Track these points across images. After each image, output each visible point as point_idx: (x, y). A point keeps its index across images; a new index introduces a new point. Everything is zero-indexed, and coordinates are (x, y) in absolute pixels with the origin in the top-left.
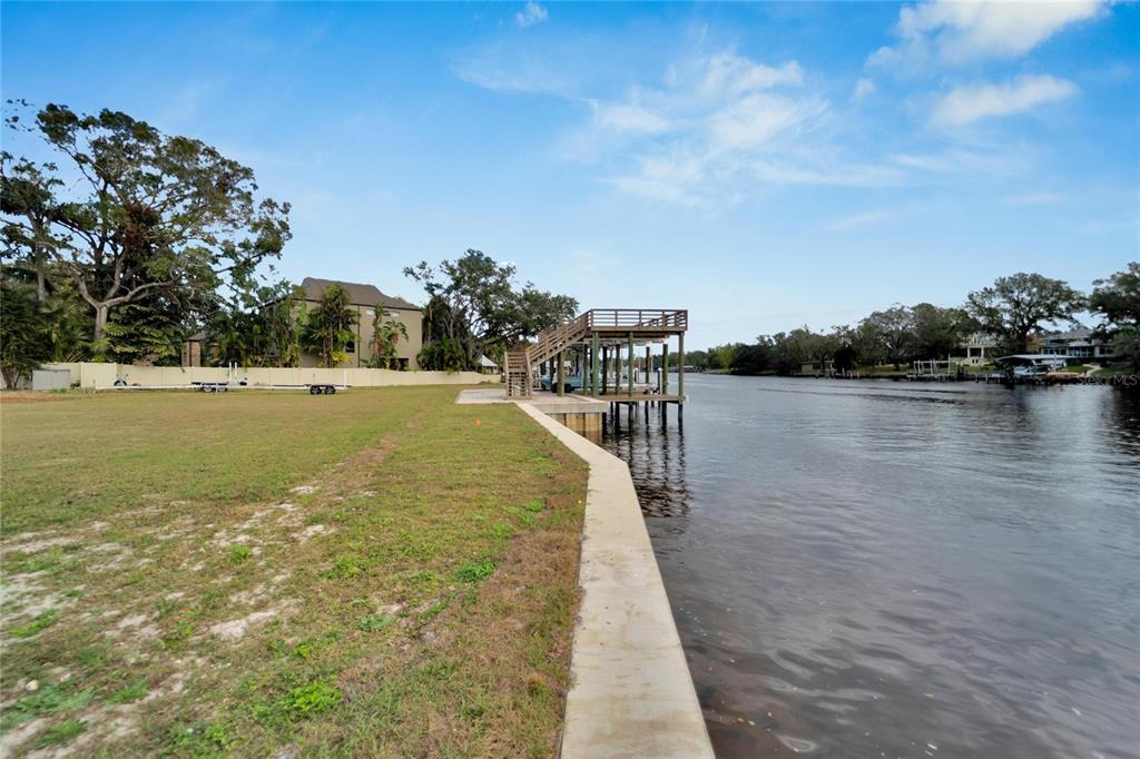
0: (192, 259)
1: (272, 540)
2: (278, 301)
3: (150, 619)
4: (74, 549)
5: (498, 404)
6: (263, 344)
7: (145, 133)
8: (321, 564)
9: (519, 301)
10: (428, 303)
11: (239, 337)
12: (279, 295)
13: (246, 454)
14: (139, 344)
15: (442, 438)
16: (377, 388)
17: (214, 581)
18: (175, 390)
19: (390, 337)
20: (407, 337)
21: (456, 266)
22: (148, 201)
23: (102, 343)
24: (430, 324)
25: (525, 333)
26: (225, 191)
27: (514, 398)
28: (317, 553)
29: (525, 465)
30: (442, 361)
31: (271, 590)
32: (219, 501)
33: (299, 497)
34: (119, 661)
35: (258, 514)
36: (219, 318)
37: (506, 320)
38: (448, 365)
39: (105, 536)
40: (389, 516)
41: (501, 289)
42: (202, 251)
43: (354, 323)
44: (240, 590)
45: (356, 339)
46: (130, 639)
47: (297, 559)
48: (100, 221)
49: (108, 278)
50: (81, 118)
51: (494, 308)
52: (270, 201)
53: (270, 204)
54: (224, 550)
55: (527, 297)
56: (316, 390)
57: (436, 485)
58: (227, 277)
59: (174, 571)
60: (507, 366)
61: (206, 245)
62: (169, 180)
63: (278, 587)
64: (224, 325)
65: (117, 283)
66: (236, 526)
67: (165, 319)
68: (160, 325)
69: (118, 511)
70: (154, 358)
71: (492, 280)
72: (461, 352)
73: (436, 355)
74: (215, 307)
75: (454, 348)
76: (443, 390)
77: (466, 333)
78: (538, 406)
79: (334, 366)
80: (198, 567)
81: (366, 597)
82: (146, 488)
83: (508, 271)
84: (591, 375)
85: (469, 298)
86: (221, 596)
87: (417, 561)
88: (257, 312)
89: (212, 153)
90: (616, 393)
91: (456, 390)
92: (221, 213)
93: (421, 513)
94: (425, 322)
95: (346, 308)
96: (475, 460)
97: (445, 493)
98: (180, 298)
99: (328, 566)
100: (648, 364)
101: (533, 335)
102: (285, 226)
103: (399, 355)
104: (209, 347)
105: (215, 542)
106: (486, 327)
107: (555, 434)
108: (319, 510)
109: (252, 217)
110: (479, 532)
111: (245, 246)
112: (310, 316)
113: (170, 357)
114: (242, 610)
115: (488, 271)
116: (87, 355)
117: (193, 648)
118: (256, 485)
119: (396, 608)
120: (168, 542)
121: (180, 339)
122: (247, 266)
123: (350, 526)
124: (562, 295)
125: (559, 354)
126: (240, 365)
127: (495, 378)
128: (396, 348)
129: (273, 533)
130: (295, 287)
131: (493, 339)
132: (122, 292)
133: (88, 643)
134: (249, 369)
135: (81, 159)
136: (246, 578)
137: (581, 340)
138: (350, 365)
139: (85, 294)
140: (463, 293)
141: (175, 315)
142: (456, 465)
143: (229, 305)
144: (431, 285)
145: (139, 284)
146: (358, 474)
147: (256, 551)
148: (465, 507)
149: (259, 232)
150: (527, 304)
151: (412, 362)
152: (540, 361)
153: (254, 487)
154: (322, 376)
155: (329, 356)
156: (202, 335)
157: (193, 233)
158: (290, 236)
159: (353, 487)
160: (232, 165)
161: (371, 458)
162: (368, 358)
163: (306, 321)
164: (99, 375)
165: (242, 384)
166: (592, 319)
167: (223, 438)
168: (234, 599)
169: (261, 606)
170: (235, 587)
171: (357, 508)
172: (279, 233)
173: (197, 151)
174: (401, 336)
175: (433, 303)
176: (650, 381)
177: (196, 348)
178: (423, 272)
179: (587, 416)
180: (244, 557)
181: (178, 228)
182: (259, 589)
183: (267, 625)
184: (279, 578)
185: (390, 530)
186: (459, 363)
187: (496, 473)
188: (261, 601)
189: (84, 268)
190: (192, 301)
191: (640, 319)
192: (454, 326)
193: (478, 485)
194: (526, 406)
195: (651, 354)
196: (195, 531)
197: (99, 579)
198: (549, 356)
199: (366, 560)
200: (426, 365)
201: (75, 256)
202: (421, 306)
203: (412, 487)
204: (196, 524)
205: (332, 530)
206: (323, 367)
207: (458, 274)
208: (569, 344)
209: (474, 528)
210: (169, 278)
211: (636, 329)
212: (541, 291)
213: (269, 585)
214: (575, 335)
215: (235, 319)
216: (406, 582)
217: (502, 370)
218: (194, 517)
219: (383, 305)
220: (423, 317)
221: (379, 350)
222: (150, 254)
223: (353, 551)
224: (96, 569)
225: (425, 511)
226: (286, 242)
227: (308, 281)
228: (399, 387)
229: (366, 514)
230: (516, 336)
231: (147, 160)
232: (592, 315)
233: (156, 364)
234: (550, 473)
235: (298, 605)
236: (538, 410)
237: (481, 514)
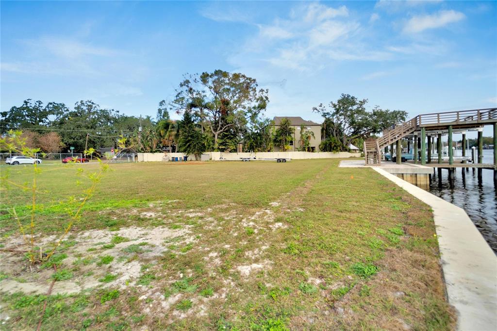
0: (239, 115)
1: (262, 227)
2: (265, 127)
3: (218, 255)
4: (201, 218)
5: (361, 168)
6: (261, 143)
7: (225, 74)
8: (281, 244)
9: (371, 116)
10: (323, 122)
11: (253, 141)
12: (266, 125)
13: (254, 186)
14: (225, 145)
15: (334, 184)
16: (302, 160)
17: (240, 243)
18: (235, 161)
19: (307, 138)
20: (315, 138)
21: (336, 103)
22: (227, 97)
23: (216, 146)
24: (324, 131)
25: (374, 131)
26: (248, 89)
27: (369, 165)
28: (279, 237)
29: (384, 203)
30: (331, 147)
31: (261, 253)
32: (245, 205)
33: (273, 207)
34: (206, 273)
35: (257, 213)
36: (247, 135)
37: (363, 125)
38: (333, 149)
39: (211, 215)
40: (311, 223)
41: (360, 111)
42: (241, 112)
43: (293, 133)
44: (249, 250)
45: (294, 139)
46: (212, 263)
47: (271, 239)
48: (215, 106)
49: (217, 125)
50: (210, 74)
51: (356, 120)
52: (262, 90)
53: (262, 91)
54: (245, 228)
55: (375, 114)
56: (279, 160)
57: (333, 209)
58: (249, 120)
59: (228, 234)
60: (365, 148)
61: (243, 109)
62: (232, 89)
63: (263, 252)
64: (249, 137)
65: (220, 126)
66: (250, 217)
67: (232, 136)
68: (231, 138)
69: (215, 205)
70: (229, 150)
71: (355, 107)
72: (340, 143)
73: (328, 145)
74: (246, 131)
75: (336, 141)
76: (331, 161)
77: (342, 134)
78: (385, 169)
79: (285, 151)
80: (236, 234)
81: (302, 270)
82: (224, 197)
83: (364, 102)
84: (419, 152)
85: (343, 117)
86: (242, 251)
87: (327, 254)
88: (259, 132)
89: (244, 76)
90: (439, 163)
91: (338, 161)
92: (247, 97)
93: (327, 224)
94: (322, 130)
95: (289, 127)
96: (353, 197)
97: (339, 214)
98: (236, 129)
99: (284, 246)
100: (463, 144)
101: (379, 132)
102: (267, 98)
103: (311, 145)
104: (245, 145)
105: (242, 223)
106: (353, 130)
107: (401, 186)
108: (281, 215)
109: (256, 97)
110: (362, 242)
111: (254, 108)
112: (276, 131)
113: (234, 149)
114: (250, 261)
115: (354, 103)
116: (213, 150)
117: (231, 275)
118: (258, 200)
119: (318, 281)
120: (227, 221)
121: (236, 143)
122: (255, 115)
123: (294, 226)
124: (397, 110)
125: (397, 142)
126: (254, 152)
127: (358, 155)
128: (310, 142)
129: (262, 223)
130: (271, 121)
131: (356, 136)
132: (221, 129)
133: (199, 261)
134: (257, 153)
135: (210, 88)
136: (252, 245)
137: (413, 133)
138: (291, 150)
139: (212, 130)
140: (340, 115)
141: (235, 135)
142: (343, 199)
143: (250, 130)
144: (325, 113)
145: (225, 125)
146: (296, 199)
147: (256, 231)
148: (351, 225)
149: (259, 102)
150: (375, 117)
151: (317, 148)
152: (385, 146)
153: (257, 201)
154: (281, 155)
155: (284, 147)
156: (242, 142)
157: (239, 106)
158: (269, 101)
159: (294, 205)
160: (250, 79)
161: (301, 191)
162: (298, 147)
163: (275, 134)
164: (216, 155)
165: (255, 158)
166: (420, 120)
167: (248, 179)
168: (247, 254)
169: (256, 261)
170: (248, 248)
171: (296, 217)
172: (265, 101)
173: (239, 77)
174: (312, 138)
175: (326, 122)
176: (466, 155)
177: (241, 146)
178: (321, 108)
179: (418, 175)
180: (252, 233)
181: (235, 105)
182: (256, 251)
183: (259, 272)
184: (264, 248)
185: (312, 232)
186: (339, 148)
187: (366, 206)
188: (257, 258)
189: (212, 122)
190: (240, 130)
191: (458, 117)
192: (336, 131)
193: (357, 212)
194: (378, 169)
195: (467, 138)
196: (236, 217)
197: (206, 232)
198: (391, 143)
199: (301, 247)
200: (324, 150)
201: (210, 118)
202: (321, 123)
203: (320, 208)
204: (236, 214)
205: (286, 227)
206: (281, 151)
207: (337, 107)
208: (404, 135)
209: (359, 239)
210: (233, 122)
211: (455, 124)
212: (384, 110)
213: (260, 250)
214: (408, 131)
215: (252, 135)
216: (323, 265)
217: (361, 151)
218: (236, 211)
219: (304, 125)
220: (321, 128)
221: (303, 144)
222: (228, 115)
223: (295, 240)
224: (206, 228)
225: (329, 223)
226: (267, 104)
227: (275, 118)
228: (312, 159)
229: (300, 220)
230: (369, 134)
231: (226, 84)
232: (420, 118)
233: (230, 152)
234: (403, 210)
235: (271, 264)
236: (386, 171)
237: (361, 230)
